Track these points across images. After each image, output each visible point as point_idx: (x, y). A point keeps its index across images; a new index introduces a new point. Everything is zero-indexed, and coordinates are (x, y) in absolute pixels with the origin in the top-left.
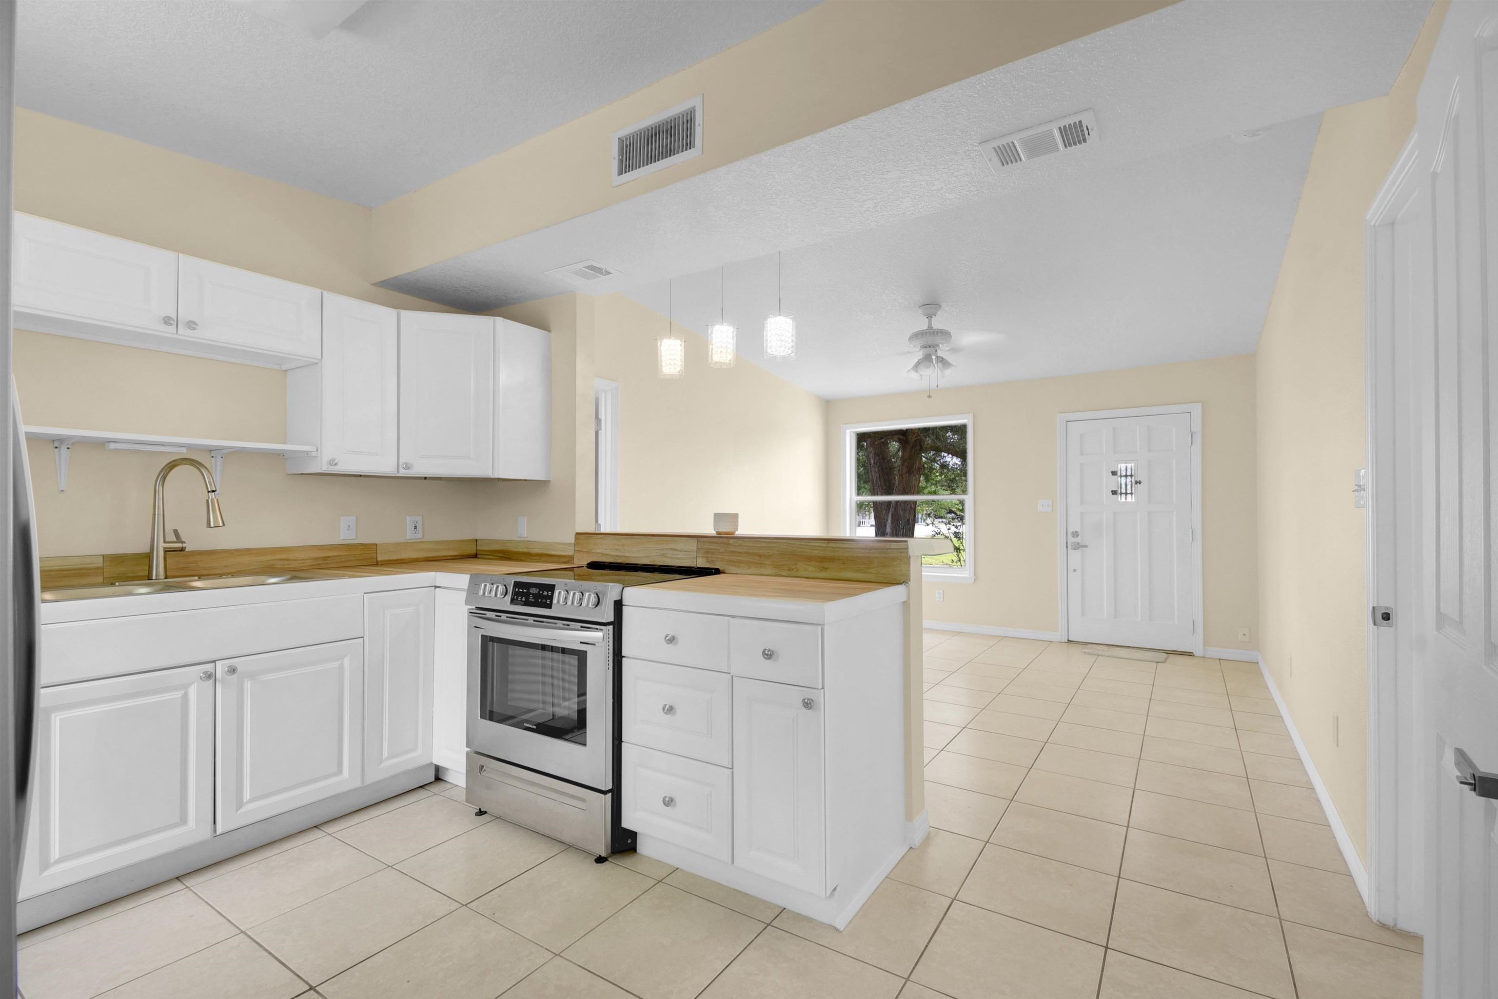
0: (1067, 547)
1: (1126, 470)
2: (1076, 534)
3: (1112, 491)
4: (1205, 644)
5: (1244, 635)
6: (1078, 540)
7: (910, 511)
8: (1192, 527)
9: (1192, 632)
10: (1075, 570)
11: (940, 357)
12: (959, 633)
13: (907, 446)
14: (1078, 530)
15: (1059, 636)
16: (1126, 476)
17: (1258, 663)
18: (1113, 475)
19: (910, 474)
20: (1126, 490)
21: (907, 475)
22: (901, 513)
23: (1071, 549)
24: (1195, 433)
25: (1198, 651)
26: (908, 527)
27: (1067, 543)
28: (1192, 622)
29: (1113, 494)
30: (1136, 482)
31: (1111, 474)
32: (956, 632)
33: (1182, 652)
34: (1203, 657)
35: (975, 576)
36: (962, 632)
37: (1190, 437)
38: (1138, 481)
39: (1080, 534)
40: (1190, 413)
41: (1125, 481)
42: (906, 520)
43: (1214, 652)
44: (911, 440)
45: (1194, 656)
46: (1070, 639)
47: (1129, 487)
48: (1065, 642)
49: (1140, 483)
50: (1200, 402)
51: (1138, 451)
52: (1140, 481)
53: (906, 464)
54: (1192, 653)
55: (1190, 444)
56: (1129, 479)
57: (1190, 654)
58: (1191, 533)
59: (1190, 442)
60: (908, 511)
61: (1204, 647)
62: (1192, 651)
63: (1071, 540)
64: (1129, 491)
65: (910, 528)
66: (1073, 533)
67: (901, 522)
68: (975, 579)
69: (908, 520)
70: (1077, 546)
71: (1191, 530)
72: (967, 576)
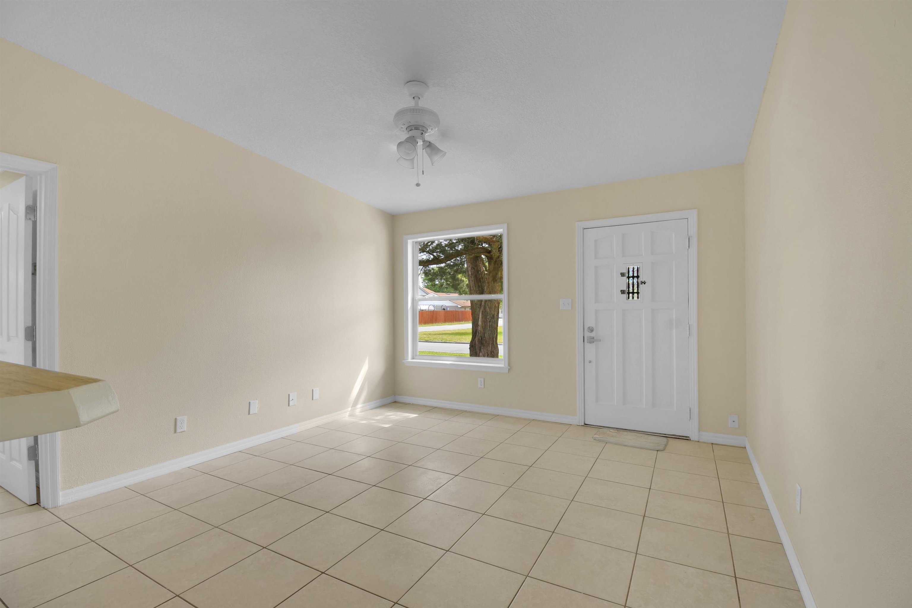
0: (584, 341)
1: (633, 271)
2: (591, 330)
3: (621, 291)
4: (700, 430)
5: (734, 421)
6: (593, 334)
7: (494, 309)
8: (689, 324)
9: (689, 418)
10: (590, 362)
11: (427, 141)
12: (495, 417)
13: (492, 260)
14: (594, 326)
15: (577, 420)
16: (633, 277)
17: (746, 448)
18: (622, 276)
19: (494, 282)
20: (633, 290)
21: (492, 283)
22: (488, 310)
23: (587, 343)
24: (691, 237)
25: (694, 436)
26: (494, 320)
27: (584, 337)
28: (689, 409)
29: (622, 293)
30: (642, 283)
31: (620, 275)
32: (493, 415)
33: (680, 436)
34: (699, 441)
35: (509, 366)
36: (498, 415)
37: (688, 240)
38: (643, 282)
39: (594, 328)
40: (688, 219)
41: (632, 281)
42: (492, 315)
43: (708, 437)
44: (494, 256)
45: (690, 440)
46: (586, 423)
47: (636, 286)
48: (582, 426)
49: (645, 284)
50: (696, 209)
51: (643, 254)
52: (644, 281)
53: (491, 274)
54: (689, 437)
55: (688, 247)
56: (635, 280)
57: (686, 438)
58: (688, 328)
59: (688, 245)
60: (493, 309)
61: (699, 432)
62: (688, 436)
63: (588, 334)
64: (635, 291)
65: (495, 321)
66: (589, 328)
67: (488, 317)
68: (509, 369)
69: (493, 316)
70: (592, 340)
71: (688, 326)
72: (502, 366)
